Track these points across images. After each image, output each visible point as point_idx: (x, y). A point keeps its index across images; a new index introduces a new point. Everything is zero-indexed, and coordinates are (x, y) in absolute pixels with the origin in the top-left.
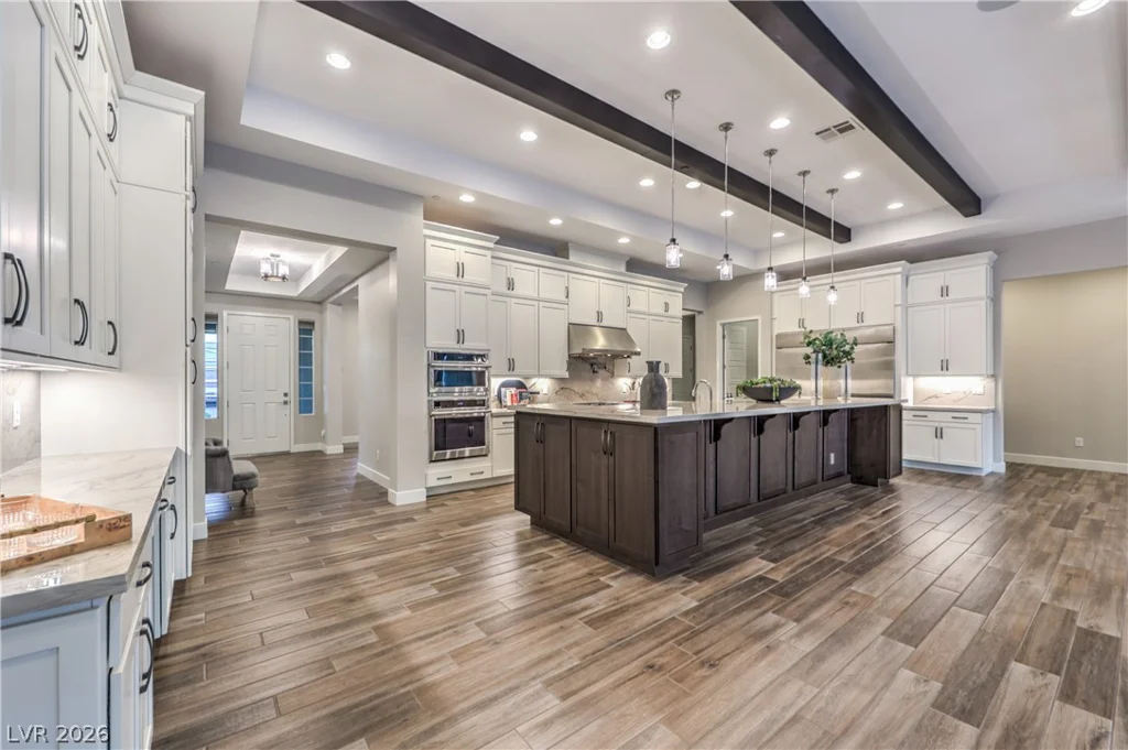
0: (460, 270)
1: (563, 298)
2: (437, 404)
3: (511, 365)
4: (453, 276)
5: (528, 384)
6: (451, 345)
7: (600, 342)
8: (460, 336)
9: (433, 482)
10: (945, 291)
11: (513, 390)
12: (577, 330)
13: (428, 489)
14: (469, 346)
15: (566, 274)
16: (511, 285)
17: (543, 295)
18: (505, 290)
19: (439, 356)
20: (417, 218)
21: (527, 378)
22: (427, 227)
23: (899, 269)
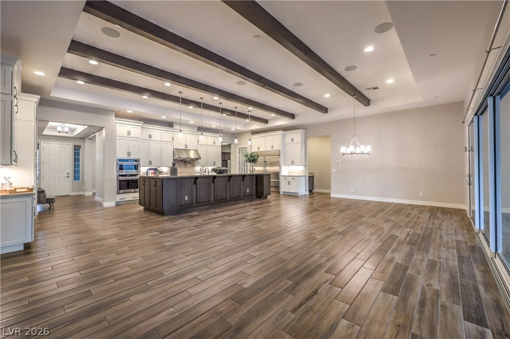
0: (129, 133)
1: (172, 140)
2: (120, 176)
3: (150, 163)
4: (126, 135)
5: (159, 169)
6: (125, 157)
7: (192, 155)
8: (129, 154)
9: (118, 200)
10: (292, 140)
11: (152, 171)
12: (176, 151)
13: (116, 202)
14: (133, 157)
15: (172, 132)
16: (150, 136)
17: (163, 140)
18: (148, 138)
19: (120, 160)
20: (113, 117)
21: (159, 167)
22: (116, 120)
23: (280, 133)
